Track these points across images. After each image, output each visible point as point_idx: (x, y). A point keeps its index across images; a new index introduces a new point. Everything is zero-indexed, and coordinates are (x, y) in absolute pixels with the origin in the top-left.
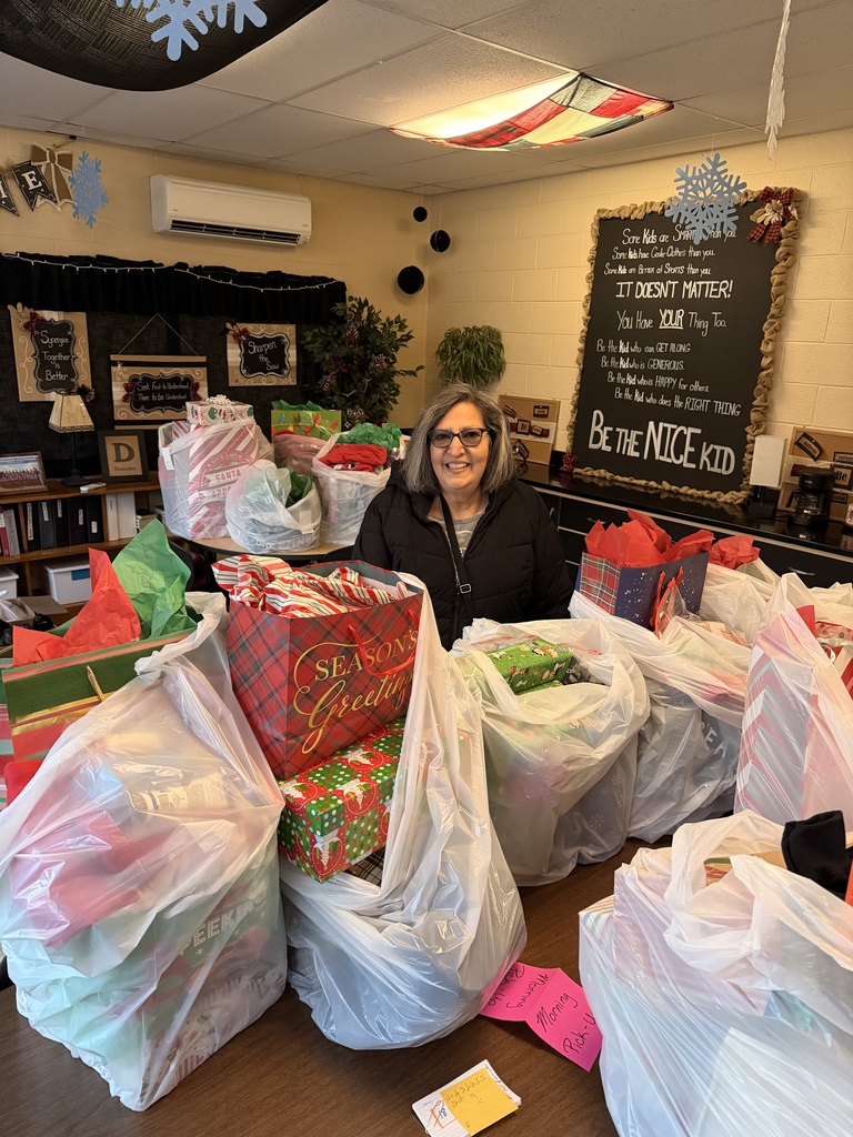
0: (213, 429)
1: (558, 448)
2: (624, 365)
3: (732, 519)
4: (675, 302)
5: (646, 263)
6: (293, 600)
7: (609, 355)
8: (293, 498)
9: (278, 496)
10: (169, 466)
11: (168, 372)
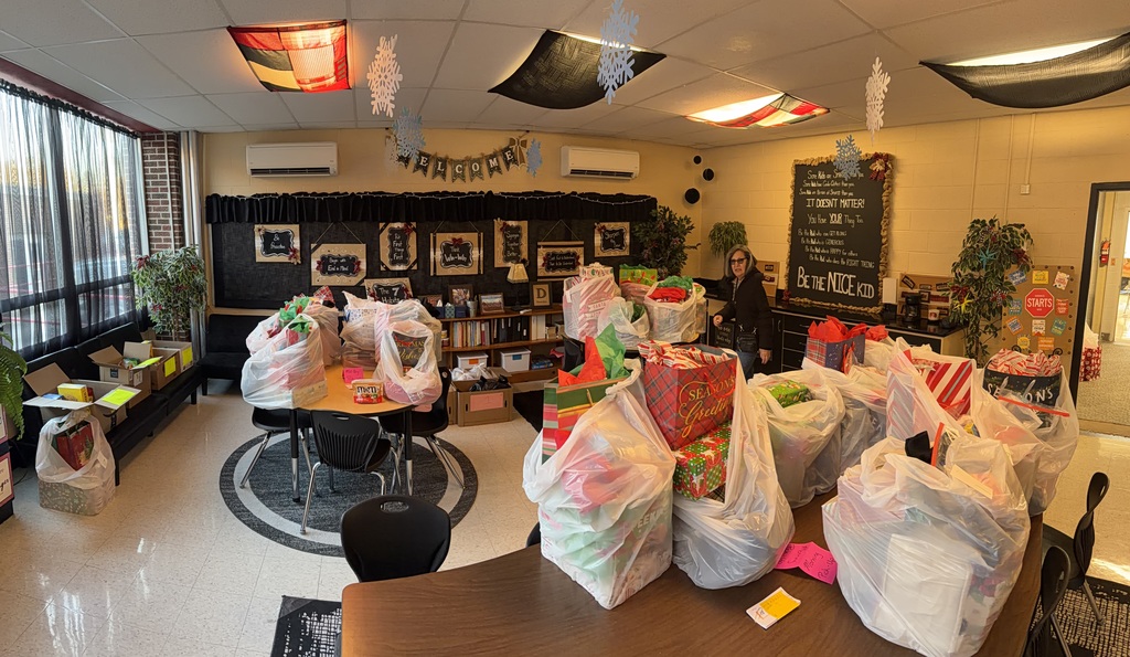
0: (593, 281)
1: (780, 288)
2: (813, 242)
3: (876, 321)
4: (838, 209)
5: (821, 189)
6: (677, 361)
7: (805, 237)
8: (635, 318)
9: (627, 316)
10: (569, 301)
11: (565, 250)
